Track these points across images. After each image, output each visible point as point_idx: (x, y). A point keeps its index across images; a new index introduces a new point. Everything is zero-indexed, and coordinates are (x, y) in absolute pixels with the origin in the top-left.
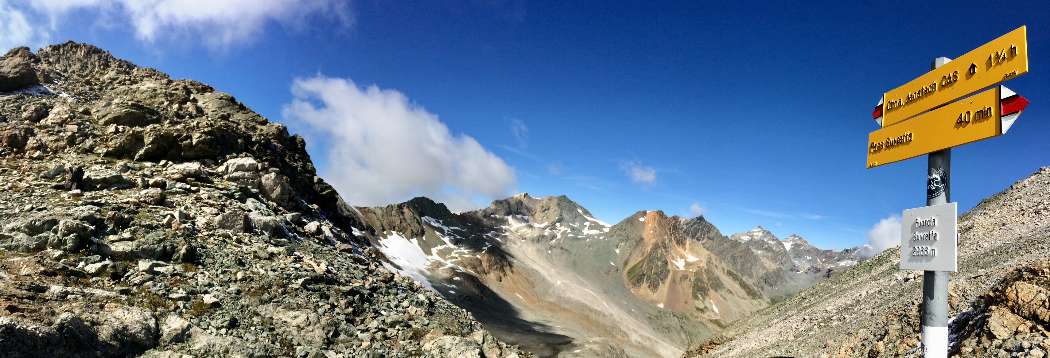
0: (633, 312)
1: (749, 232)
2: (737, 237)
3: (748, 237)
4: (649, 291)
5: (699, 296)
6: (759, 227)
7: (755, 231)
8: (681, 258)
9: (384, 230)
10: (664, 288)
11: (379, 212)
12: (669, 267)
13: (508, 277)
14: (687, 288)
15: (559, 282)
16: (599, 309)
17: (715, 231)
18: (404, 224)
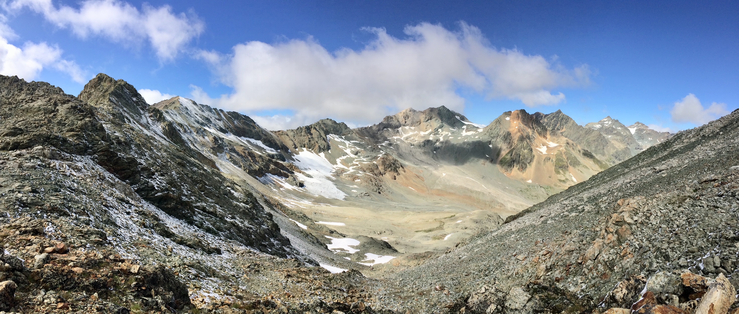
0: (507, 189)
1: (600, 121)
2: (590, 125)
3: (600, 125)
4: (519, 172)
5: (561, 171)
6: (608, 117)
7: (605, 120)
8: (543, 146)
9: (296, 148)
10: (531, 169)
11: (291, 134)
12: (534, 153)
13: (401, 175)
14: (550, 166)
15: (444, 175)
16: (479, 190)
17: (572, 121)
18: (312, 142)
